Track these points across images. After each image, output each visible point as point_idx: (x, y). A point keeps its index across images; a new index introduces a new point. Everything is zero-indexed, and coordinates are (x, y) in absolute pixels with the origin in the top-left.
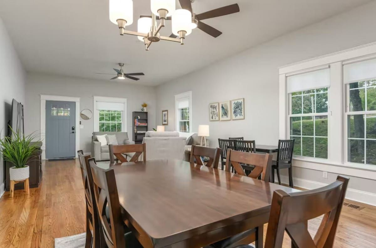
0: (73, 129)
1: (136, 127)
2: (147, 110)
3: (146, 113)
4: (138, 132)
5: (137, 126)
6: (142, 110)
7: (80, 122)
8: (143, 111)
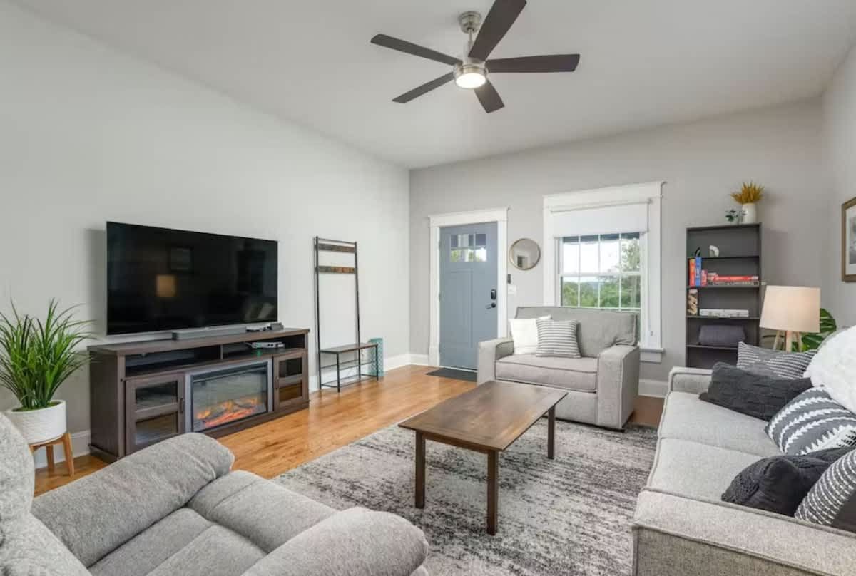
0: (494, 296)
1: (694, 291)
2: (758, 213)
3: (756, 228)
4: (705, 312)
5: (699, 289)
6: (731, 218)
7: (509, 276)
8: (734, 223)
